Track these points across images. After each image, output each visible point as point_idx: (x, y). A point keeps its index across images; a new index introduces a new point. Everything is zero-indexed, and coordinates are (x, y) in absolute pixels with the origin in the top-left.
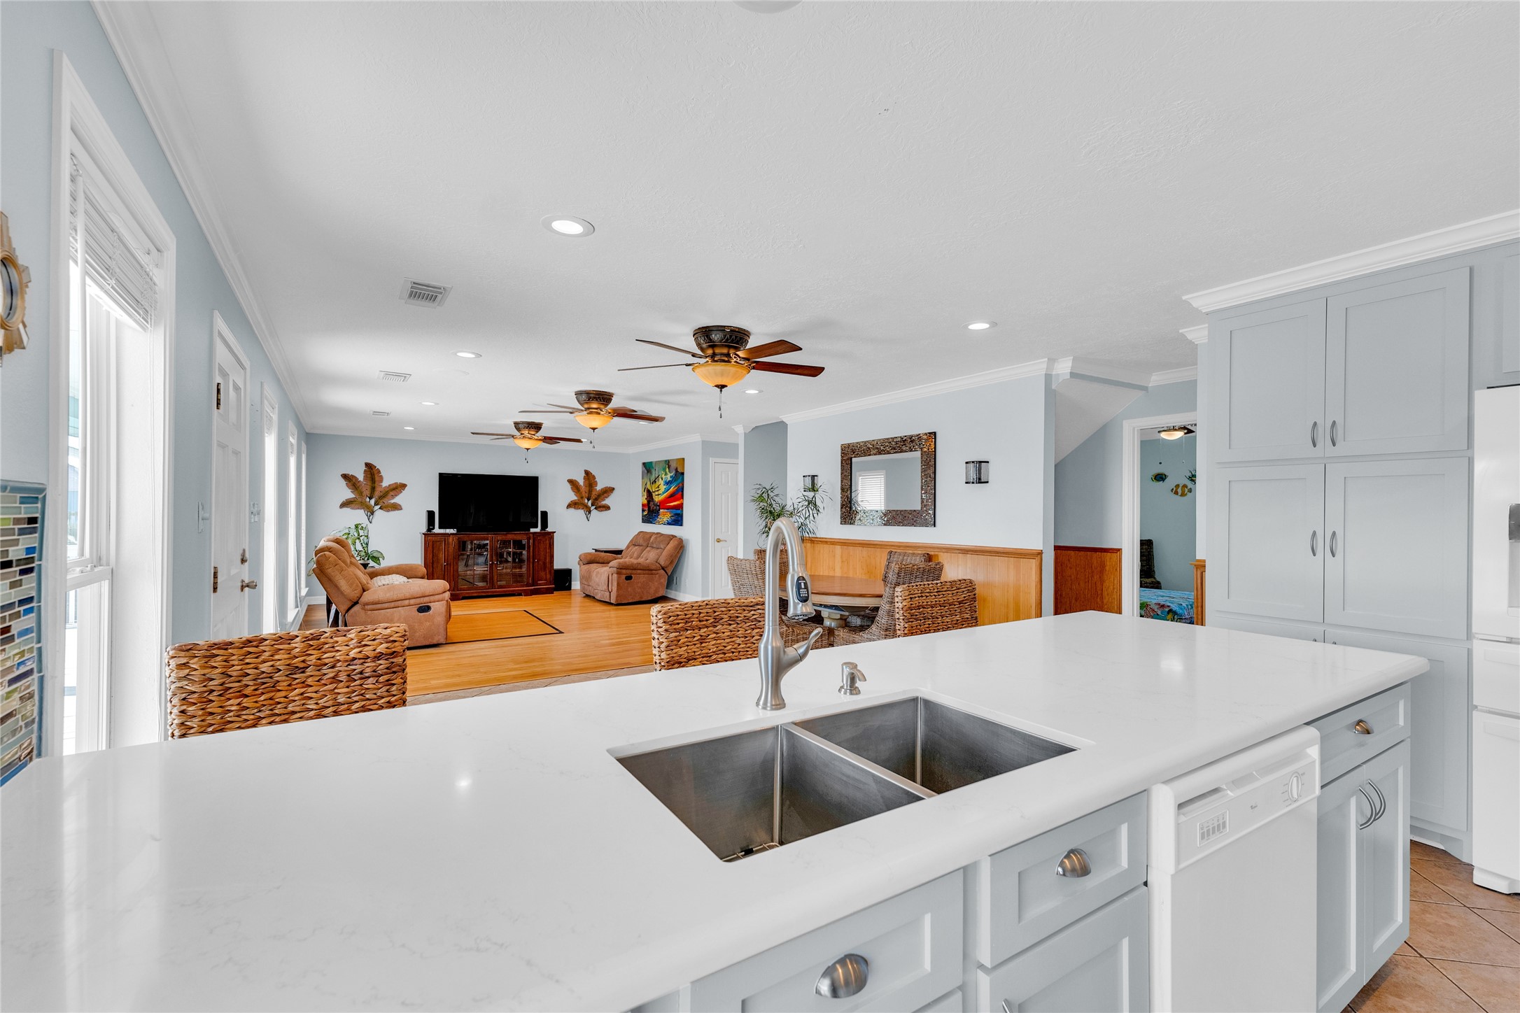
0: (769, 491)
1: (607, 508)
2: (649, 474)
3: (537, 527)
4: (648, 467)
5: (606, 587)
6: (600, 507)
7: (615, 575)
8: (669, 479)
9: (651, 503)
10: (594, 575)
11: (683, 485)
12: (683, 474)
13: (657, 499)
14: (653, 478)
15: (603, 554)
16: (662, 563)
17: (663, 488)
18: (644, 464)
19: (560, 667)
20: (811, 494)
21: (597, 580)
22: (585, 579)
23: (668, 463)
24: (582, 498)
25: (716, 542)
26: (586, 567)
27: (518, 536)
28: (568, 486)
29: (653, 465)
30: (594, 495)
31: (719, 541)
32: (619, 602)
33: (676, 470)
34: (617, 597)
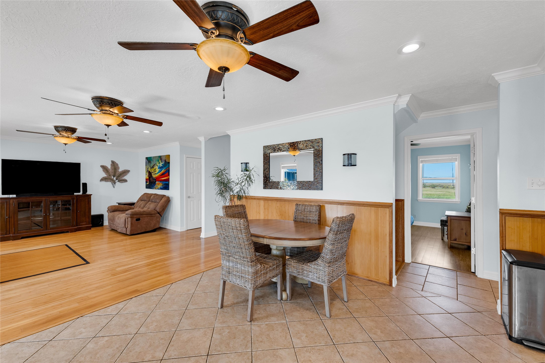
0: (223, 171)
1: (126, 181)
2: (149, 163)
3: (80, 192)
4: (149, 160)
5: (123, 225)
6: (121, 180)
7: (129, 219)
8: (161, 166)
9: (151, 178)
10: (116, 218)
11: (169, 169)
12: (169, 163)
13: (154, 176)
14: (152, 165)
15: (123, 206)
16: (158, 210)
17: (157, 170)
18: (147, 158)
19: (77, 305)
20: (248, 173)
21: (118, 221)
22: (111, 220)
23: (160, 157)
24: (110, 175)
25: (188, 198)
26: (112, 214)
27: (66, 198)
28: (101, 169)
29: (152, 158)
30: (117, 174)
31: (189, 197)
32: (132, 233)
33: (165, 161)
34: (131, 231)
